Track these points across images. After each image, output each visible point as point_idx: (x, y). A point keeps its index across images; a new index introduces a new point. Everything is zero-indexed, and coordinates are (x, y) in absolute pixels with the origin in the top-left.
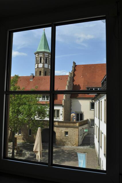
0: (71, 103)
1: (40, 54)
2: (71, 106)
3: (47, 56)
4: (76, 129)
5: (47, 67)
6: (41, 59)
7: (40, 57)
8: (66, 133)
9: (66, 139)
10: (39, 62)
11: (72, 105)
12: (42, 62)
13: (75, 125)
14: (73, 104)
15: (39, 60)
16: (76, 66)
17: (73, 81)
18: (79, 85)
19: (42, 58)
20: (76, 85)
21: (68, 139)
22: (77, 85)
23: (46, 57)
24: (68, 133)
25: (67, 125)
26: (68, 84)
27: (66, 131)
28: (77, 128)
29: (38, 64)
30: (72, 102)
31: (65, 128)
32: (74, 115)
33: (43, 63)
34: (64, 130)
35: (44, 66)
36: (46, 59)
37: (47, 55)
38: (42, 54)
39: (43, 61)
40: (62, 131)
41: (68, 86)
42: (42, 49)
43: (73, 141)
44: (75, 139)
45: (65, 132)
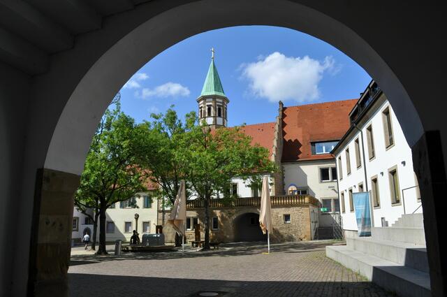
1: (207, 100)
2: (283, 178)
3: (221, 104)
5: (222, 124)
6: (209, 109)
7: (207, 106)
9: (286, 229)
10: (207, 116)
12: (212, 115)
13: (303, 200)
14: (286, 174)
15: (207, 111)
16: (284, 109)
17: (284, 133)
18: (296, 140)
19: (212, 108)
20: (290, 140)
22: (293, 141)
23: (218, 105)
24: (289, 218)
25: (288, 202)
26: (277, 137)
27: (287, 213)
28: (307, 206)
29: (205, 118)
32: (294, 190)
33: (214, 117)
34: (282, 212)
35: (215, 121)
36: (219, 110)
37: (221, 101)
38: (211, 100)
39: (214, 112)
40: (278, 213)
41: (277, 141)
42: (210, 91)
43: (300, 231)
45: (284, 215)
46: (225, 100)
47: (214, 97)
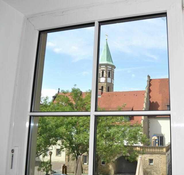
0: (148, 124)
1: (102, 67)
3: (111, 70)
4: (163, 156)
5: (110, 82)
6: (103, 72)
7: (102, 70)
8: (151, 161)
9: (150, 168)
10: (101, 76)
11: (149, 126)
12: (104, 76)
13: (162, 150)
15: (101, 73)
16: (151, 80)
17: (150, 97)
19: (104, 71)
21: (153, 168)
22: (155, 102)
23: (108, 70)
24: (153, 161)
25: (152, 150)
26: (145, 101)
27: (151, 158)
28: (165, 154)
29: (100, 78)
30: (150, 123)
31: (149, 155)
32: (155, 139)
33: (106, 77)
34: (148, 157)
35: (106, 80)
36: (109, 73)
37: (110, 67)
38: (104, 66)
39: (106, 74)
40: (145, 158)
41: (146, 104)
42: (104, 61)
43: (159, 170)
44: (162, 168)
45: (149, 159)
46: (114, 67)
47: (106, 65)
